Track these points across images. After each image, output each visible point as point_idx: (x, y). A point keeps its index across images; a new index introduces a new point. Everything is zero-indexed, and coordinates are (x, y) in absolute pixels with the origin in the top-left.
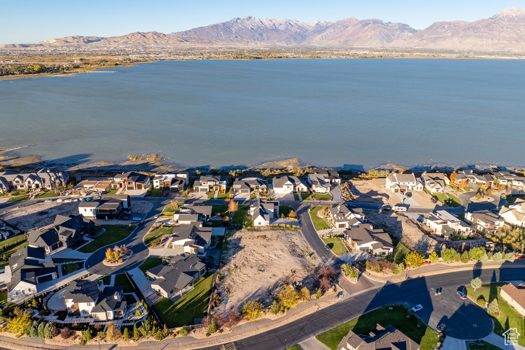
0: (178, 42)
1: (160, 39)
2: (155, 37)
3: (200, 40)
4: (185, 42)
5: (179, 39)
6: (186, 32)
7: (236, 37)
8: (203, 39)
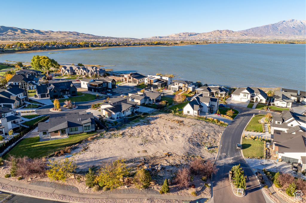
0: (241, 36)
1: (230, 34)
2: (227, 32)
3: (256, 35)
4: (245, 36)
5: (242, 34)
6: (247, 30)
7: (281, 33)
8: (257, 34)
